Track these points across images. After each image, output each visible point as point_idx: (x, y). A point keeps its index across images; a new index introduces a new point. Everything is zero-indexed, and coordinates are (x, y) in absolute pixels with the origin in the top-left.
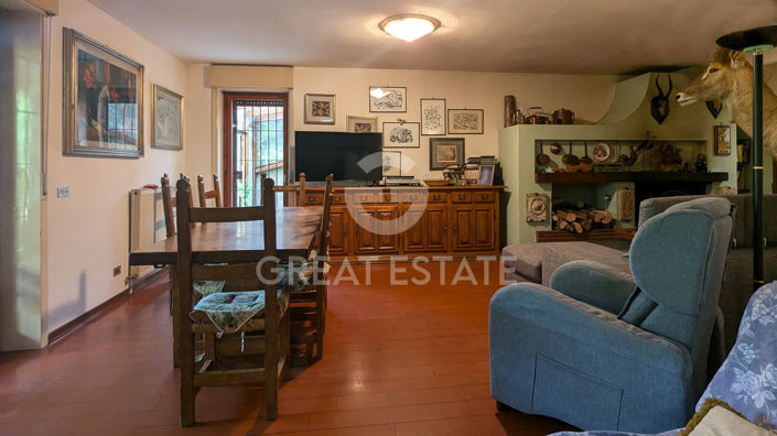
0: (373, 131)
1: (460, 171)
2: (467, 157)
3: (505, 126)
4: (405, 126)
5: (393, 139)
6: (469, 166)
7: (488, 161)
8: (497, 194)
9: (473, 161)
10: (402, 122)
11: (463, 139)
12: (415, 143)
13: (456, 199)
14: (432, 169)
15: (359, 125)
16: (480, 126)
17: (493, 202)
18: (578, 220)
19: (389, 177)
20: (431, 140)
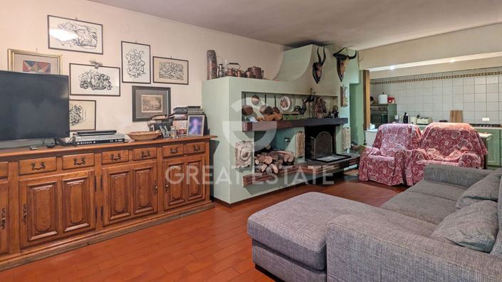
0: (53, 72)
1: (168, 122)
2: (173, 107)
3: (208, 79)
4: (101, 71)
5: (84, 84)
6: (176, 116)
7: (194, 111)
8: (208, 144)
9: (179, 110)
10: (97, 65)
11: (169, 89)
12: (114, 91)
13: (168, 153)
14: (135, 120)
15: (31, 63)
16: (185, 77)
17: (203, 153)
18: (273, 162)
19: (80, 134)
20: (134, 88)
